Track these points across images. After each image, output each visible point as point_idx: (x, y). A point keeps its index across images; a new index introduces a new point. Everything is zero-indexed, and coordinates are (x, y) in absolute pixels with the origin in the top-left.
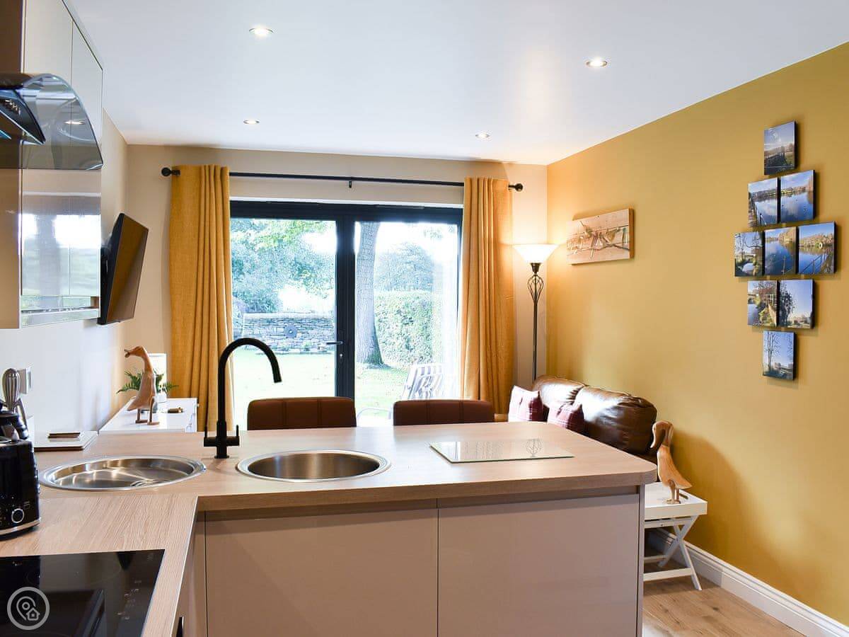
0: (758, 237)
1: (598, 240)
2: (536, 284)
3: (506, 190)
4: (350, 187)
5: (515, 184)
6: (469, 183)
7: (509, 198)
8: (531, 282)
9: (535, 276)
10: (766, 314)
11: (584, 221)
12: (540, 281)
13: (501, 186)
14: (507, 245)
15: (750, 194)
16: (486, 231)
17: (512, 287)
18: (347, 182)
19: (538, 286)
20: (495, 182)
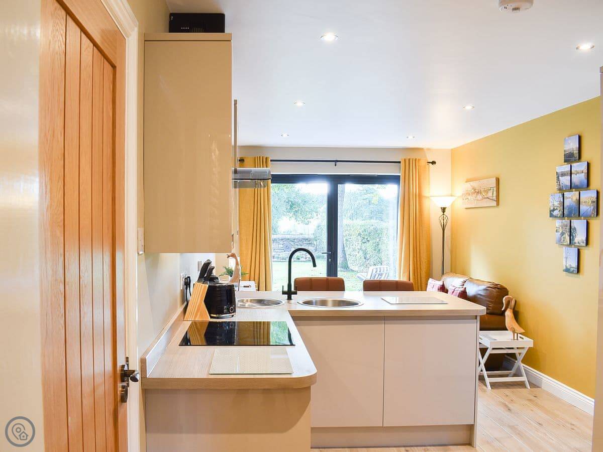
0: (561, 196)
1: (479, 195)
3: (426, 165)
4: (336, 165)
5: (431, 161)
6: (404, 161)
7: (427, 169)
8: (441, 218)
9: (443, 215)
10: (564, 238)
11: (472, 183)
12: (446, 218)
13: (423, 163)
14: (425, 197)
15: (557, 173)
16: (414, 189)
17: (429, 221)
18: (334, 163)
19: (445, 221)
20: (419, 160)
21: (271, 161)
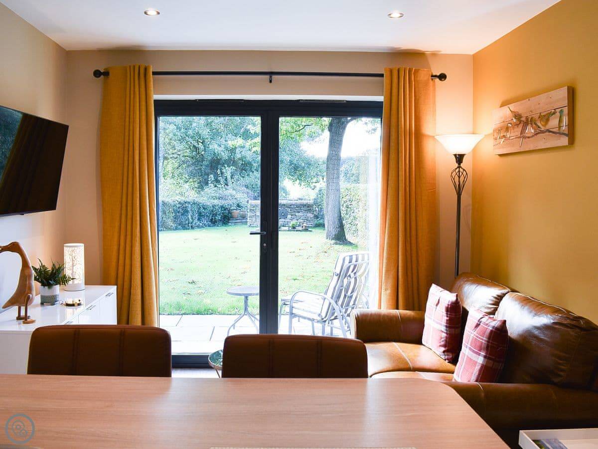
1: (529, 127)
2: (459, 177)
3: (428, 80)
4: (271, 81)
5: (438, 75)
6: (388, 73)
7: (431, 88)
8: (454, 173)
9: (459, 167)
11: (512, 107)
12: (464, 173)
13: (423, 76)
14: (429, 136)
16: (407, 122)
17: (434, 178)
18: (267, 77)
19: (462, 179)
20: (416, 71)
21: (154, 73)
